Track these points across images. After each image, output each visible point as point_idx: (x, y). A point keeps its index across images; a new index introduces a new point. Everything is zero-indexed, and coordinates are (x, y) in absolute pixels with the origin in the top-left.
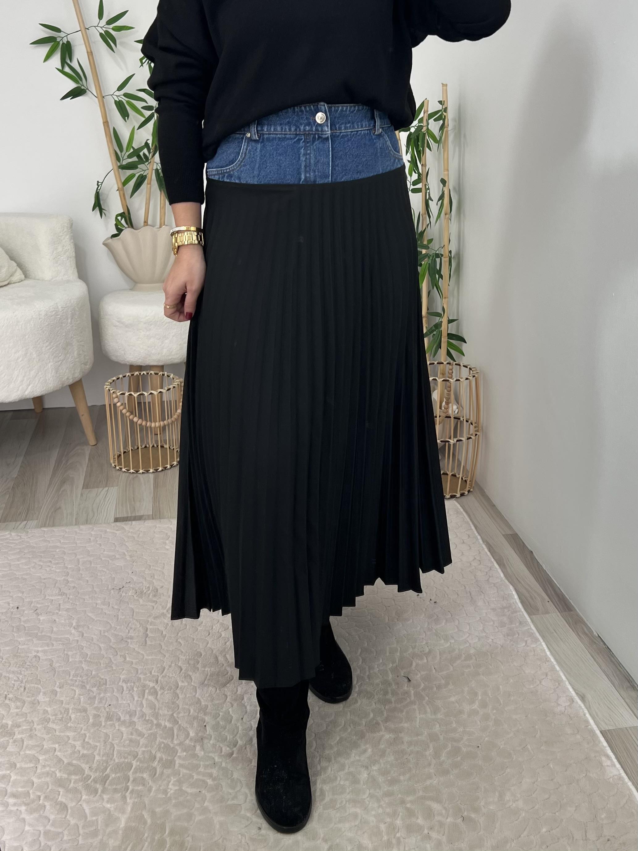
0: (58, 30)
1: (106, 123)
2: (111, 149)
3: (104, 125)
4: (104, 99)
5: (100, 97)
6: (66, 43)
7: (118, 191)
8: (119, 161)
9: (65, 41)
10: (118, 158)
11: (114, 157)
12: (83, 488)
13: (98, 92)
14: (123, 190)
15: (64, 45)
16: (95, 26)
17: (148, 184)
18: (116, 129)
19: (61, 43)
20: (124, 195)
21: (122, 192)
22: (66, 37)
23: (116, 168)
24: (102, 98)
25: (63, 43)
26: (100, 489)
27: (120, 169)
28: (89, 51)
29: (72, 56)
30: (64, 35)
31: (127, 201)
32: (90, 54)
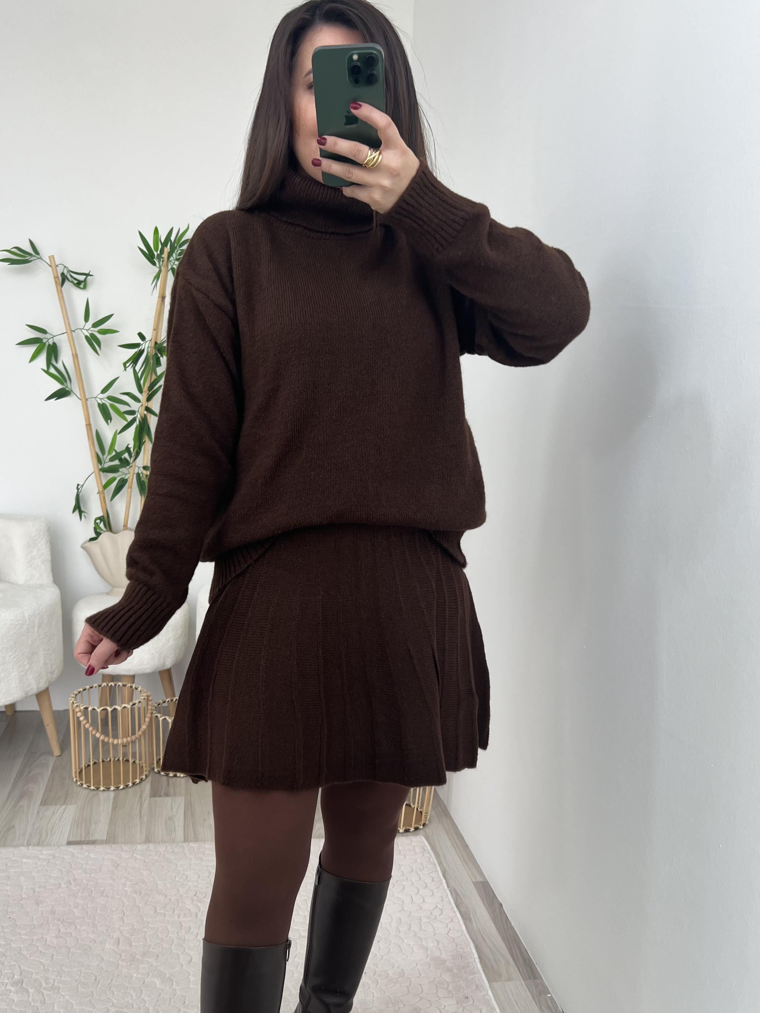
0: (44, 332)
1: (89, 426)
2: (93, 453)
3: (87, 428)
4: (88, 402)
5: (83, 400)
6: (52, 344)
7: (98, 494)
8: (101, 465)
9: (51, 342)
10: (99, 461)
11: (95, 460)
12: (40, 805)
13: (82, 393)
14: (104, 493)
15: (50, 346)
16: (81, 329)
17: (129, 488)
18: (98, 430)
19: (47, 344)
20: (104, 498)
21: (102, 496)
22: (52, 339)
23: (97, 471)
24: (85, 400)
26: (58, 807)
27: (101, 473)
28: (74, 353)
29: (58, 358)
30: (50, 336)
31: (107, 505)
32: (75, 356)
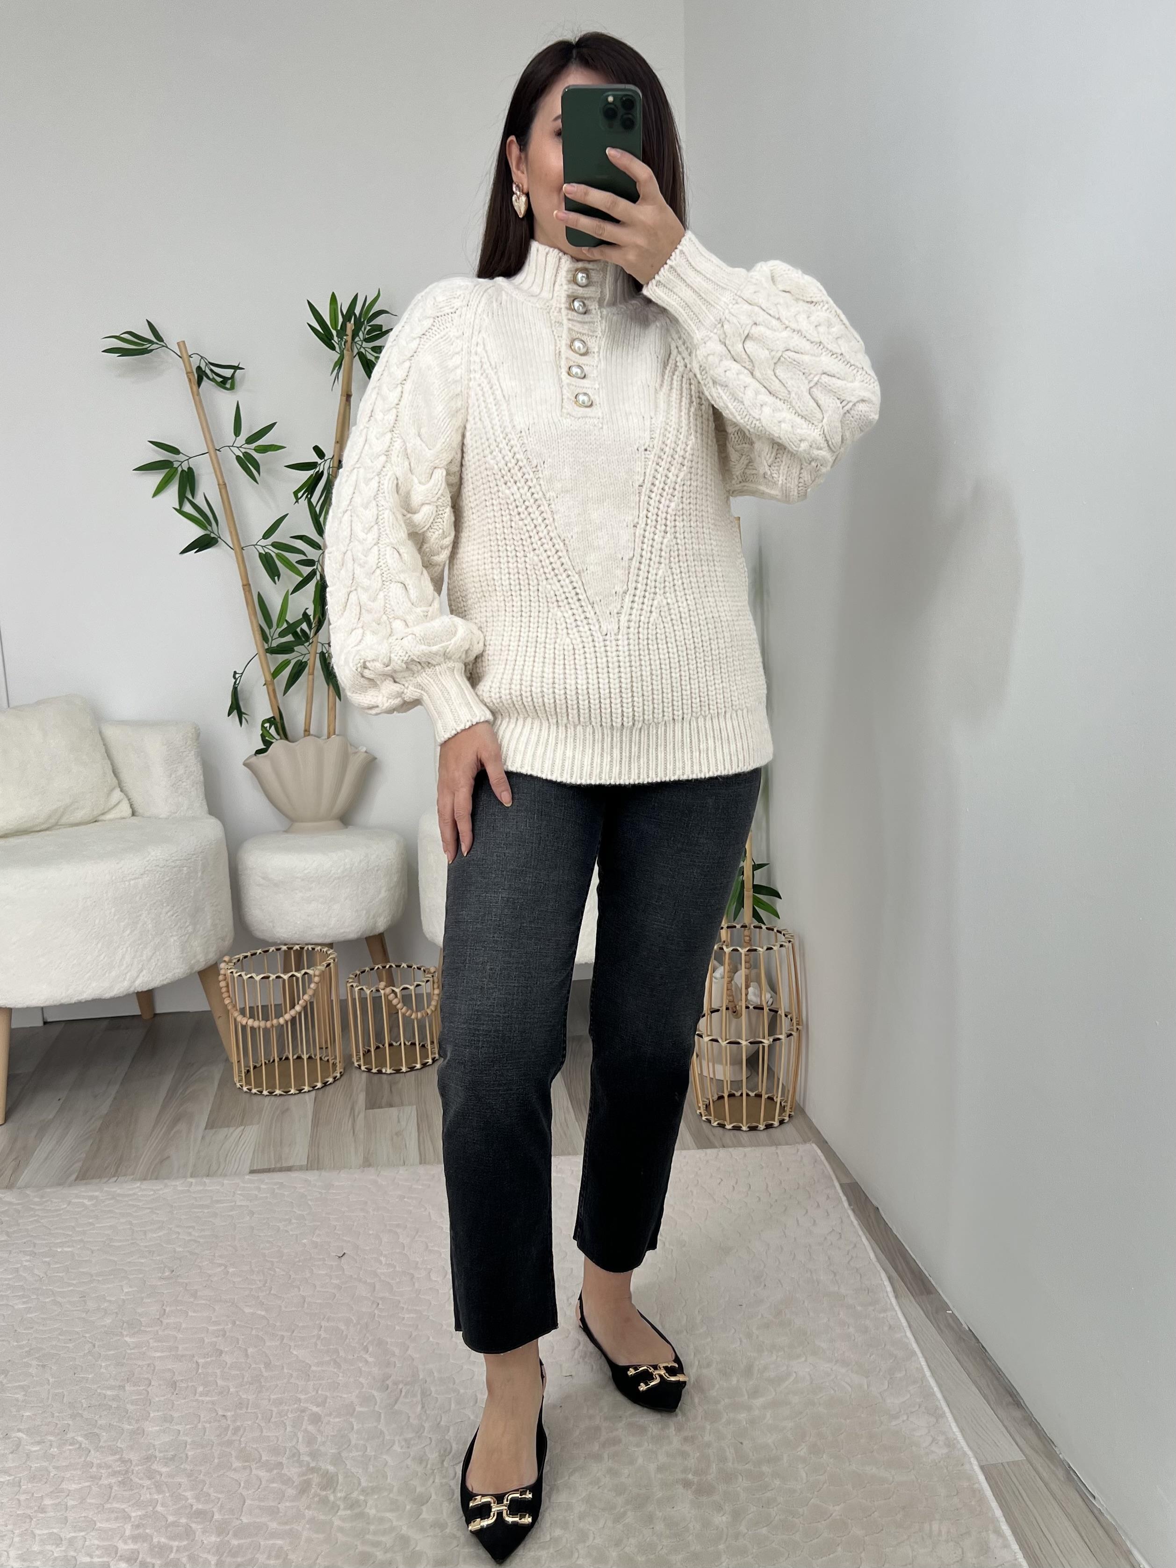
0: (175, 451)
1: (247, 586)
2: (256, 626)
3: (245, 590)
4: (244, 552)
6: (186, 469)
7: (265, 687)
8: (267, 643)
9: (185, 466)
10: (265, 638)
11: (259, 637)
12: (206, 1129)
13: (235, 541)
14: (273, 684)
15: (184, 473)
16: (229, 446)
17: (309, 674)
18: (262, 595)
19: (180, 469)
20: (274, 690)
21: (271, 688)
22: (186, 462)
23: (262, 652)
24: (240, 549)
25: (183, 471)
26: (232, 1129)
27: (267, 654)
28: (221, 482)
29: (196, 488)
30: (184, 458)
31: (279, 701)
32: (223, 486)
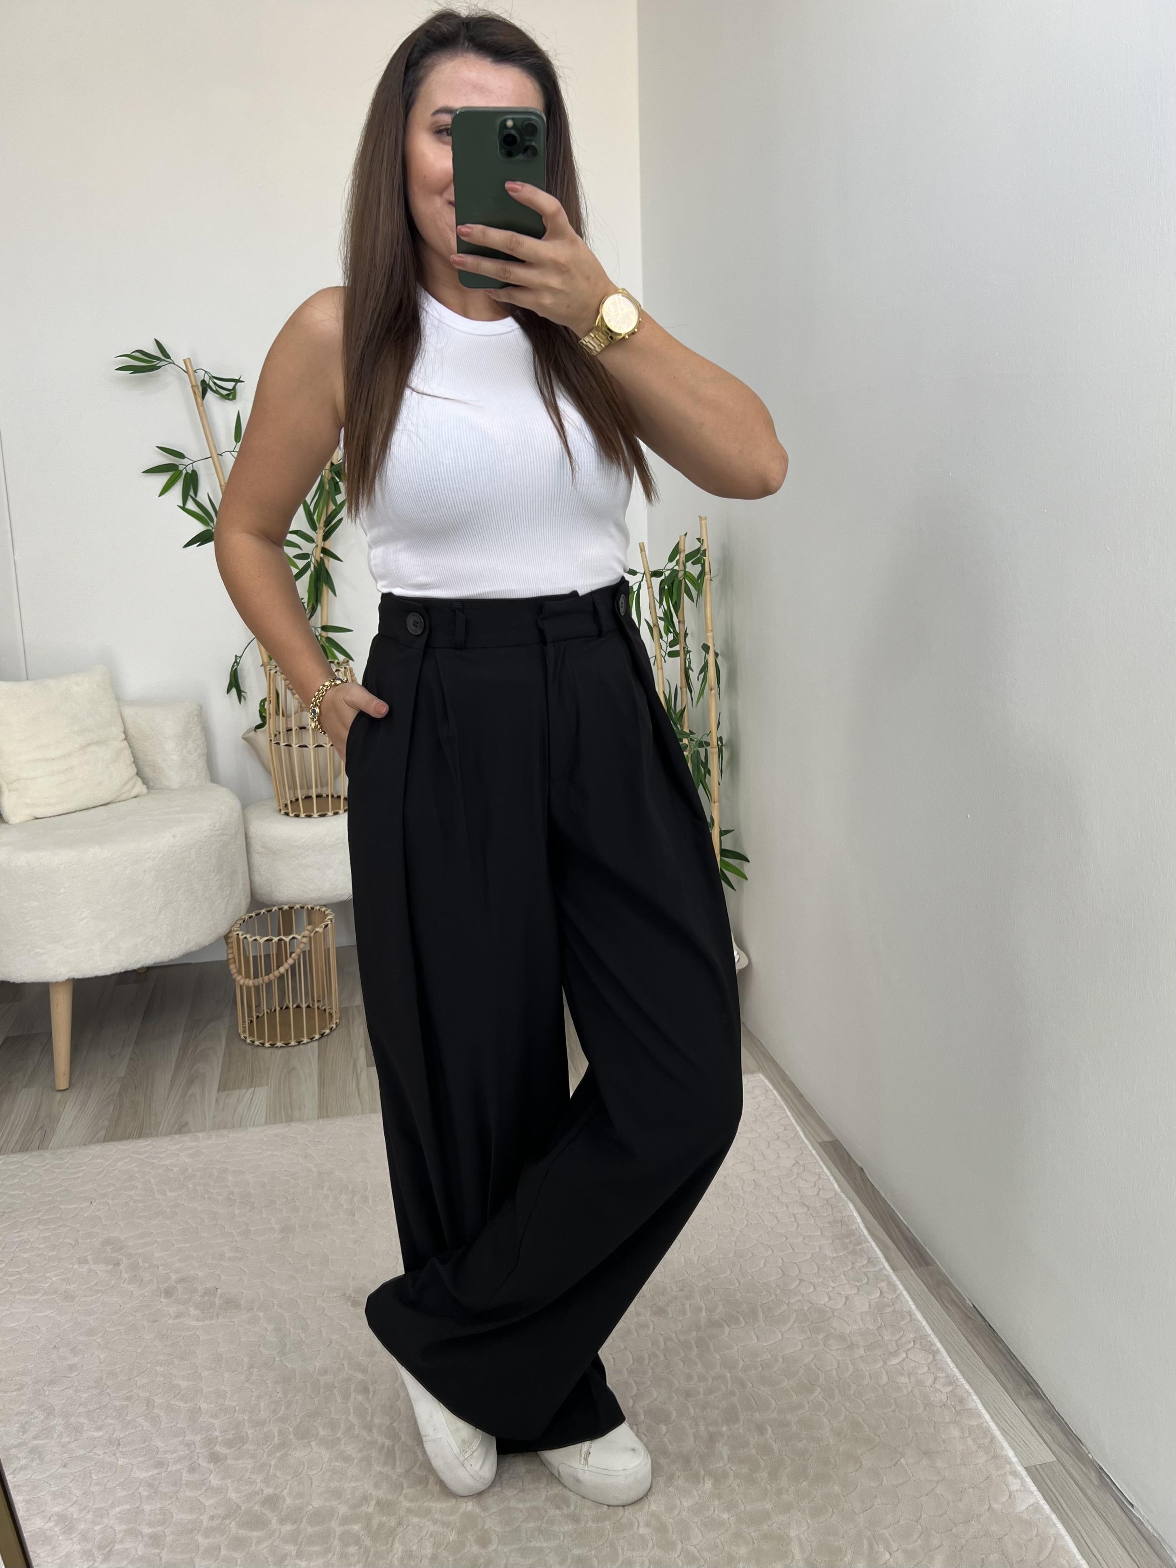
0: (181, 456)
6: (190, 472)
9: (189, 469)
12: (219, 1091)
14: (269, 666)
15: (188, 475)
19: (184, 472)
21: (267, 669)
22: (190, 465)
25: (187, 473)
26: (243, 1091)
29: (199, 489)
30: (188, 462)
